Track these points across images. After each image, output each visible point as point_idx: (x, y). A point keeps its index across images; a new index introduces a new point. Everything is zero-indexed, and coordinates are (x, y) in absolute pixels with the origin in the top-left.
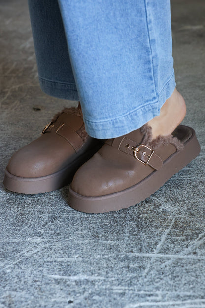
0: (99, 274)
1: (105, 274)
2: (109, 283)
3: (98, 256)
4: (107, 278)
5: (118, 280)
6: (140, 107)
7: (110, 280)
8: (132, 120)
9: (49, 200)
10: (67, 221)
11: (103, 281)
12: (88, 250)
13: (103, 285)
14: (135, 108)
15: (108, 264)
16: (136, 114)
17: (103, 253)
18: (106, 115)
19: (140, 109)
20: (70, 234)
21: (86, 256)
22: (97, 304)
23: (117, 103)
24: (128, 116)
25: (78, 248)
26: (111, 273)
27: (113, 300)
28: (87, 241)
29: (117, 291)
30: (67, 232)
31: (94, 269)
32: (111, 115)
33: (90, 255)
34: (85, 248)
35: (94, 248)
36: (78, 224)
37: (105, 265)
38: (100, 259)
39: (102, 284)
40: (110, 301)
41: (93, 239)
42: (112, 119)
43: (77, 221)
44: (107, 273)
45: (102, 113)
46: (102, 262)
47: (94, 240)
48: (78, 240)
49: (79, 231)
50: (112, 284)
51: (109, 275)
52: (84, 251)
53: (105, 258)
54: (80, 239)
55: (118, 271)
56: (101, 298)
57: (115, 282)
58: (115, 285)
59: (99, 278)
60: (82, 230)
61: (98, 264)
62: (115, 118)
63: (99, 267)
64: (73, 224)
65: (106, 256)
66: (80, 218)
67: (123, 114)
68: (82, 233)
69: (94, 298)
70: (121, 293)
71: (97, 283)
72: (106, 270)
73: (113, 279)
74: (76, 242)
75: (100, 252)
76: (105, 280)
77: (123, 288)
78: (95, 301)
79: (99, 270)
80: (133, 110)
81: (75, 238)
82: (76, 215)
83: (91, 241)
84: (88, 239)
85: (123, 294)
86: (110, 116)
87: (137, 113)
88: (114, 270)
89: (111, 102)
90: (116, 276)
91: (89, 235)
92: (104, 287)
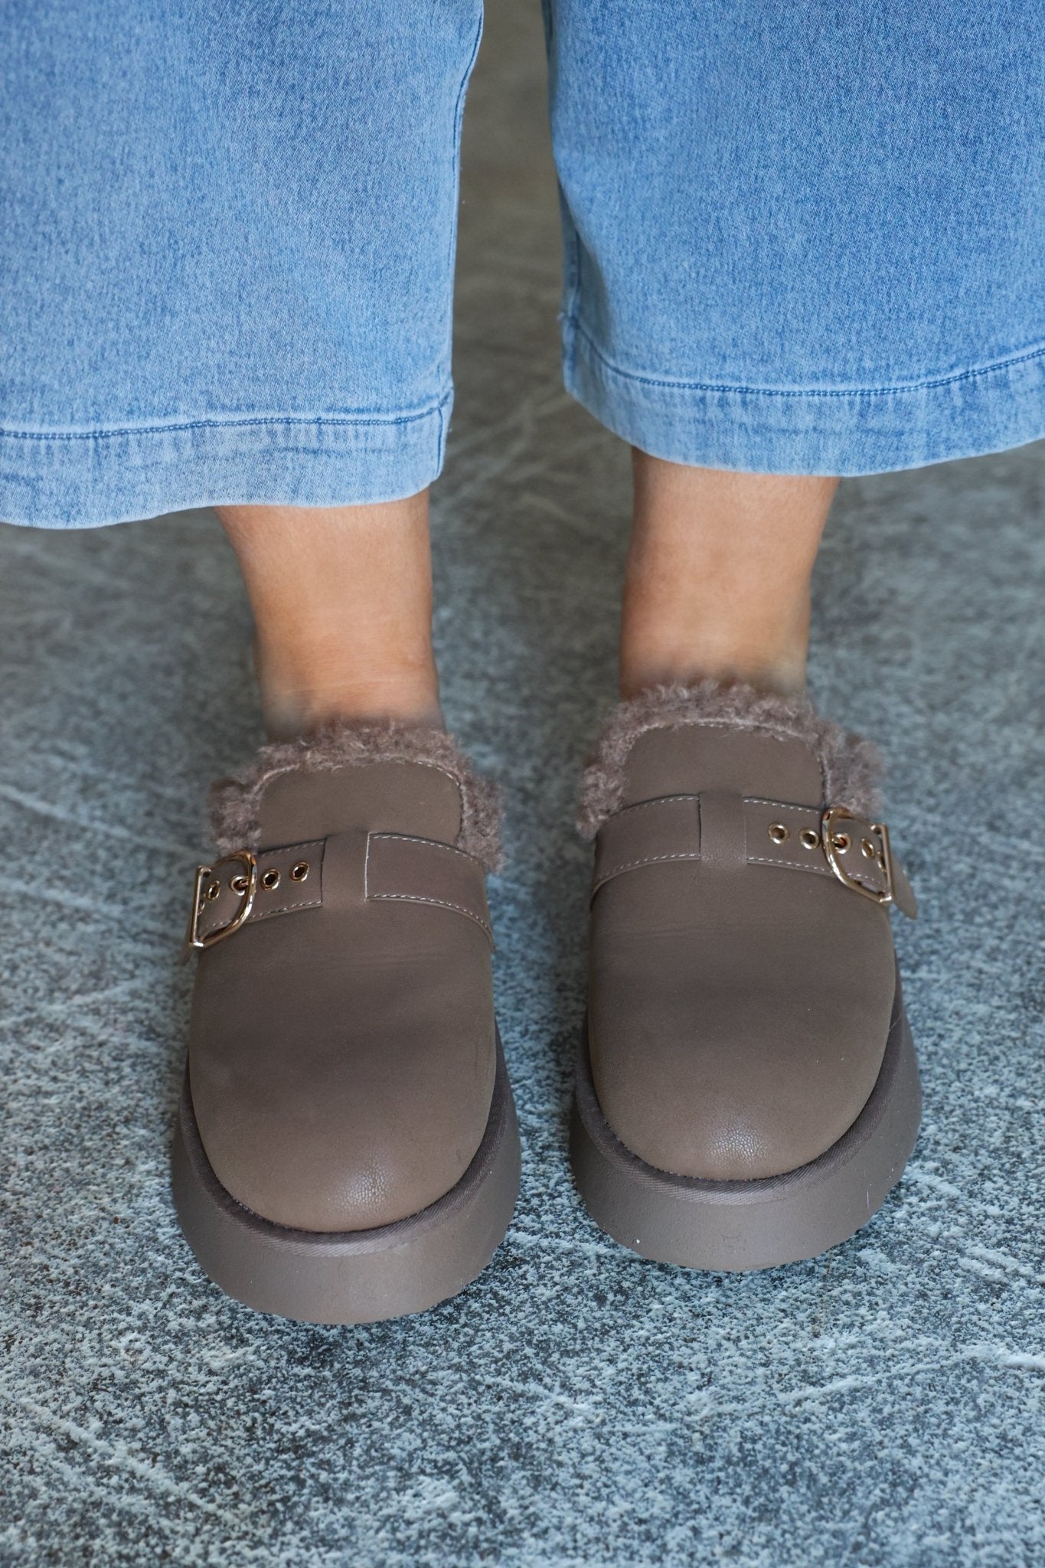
0: (945, 1163)
1: (970, 1173)
2: (962, 1220)
3: (991, 1090)
4: (971, 1194)
5: (1010, 1222)
6: (1034, 349)
7: (978, 1207)
8: (969, 406)
9: (939, 782)
10: (954, 893)
11: (943, 1202)
12: (965, 1049)
13: (935, 1220)
14: (1004, 350)
15: (1008, 1139)
16: (1002, 384)
17: (1021, 1083)
18: (846, 361)
19: (1029, 363)
20: (934, 952)
21: (939, 1070)
22: (863, 1287)
23: (910, 317)
24: (955, 386)
25: (930, 1023)
26: (1001, 1182)
27: (934, 1296)
28: (981, 1009)
29: (976, 1265)
30: (925, 943)
31: (940, 1136)
32: (868, 364)
33: (959, 1074)
34: (958, 1034)
35: (996, 1050)
36: (990, 924)
37: (997, 1140)
38: (990, 1104)
39: (933, 1214)
40: (923, 1295)
41: (1016, 1008)
42: (867, 387)
43: (995, 907)
44: (984, 1175)
45: (828, 351)
46: (992, 1122)
47: (1013, 1016)
48: (949, 991)
49: (979, 955)
50: (975, 1228)
51: (988, 1185)
52: (945, 1044)
53: (1013, 1111)
54: (964, 990)
55: (1033, 1186)
56: (890, 1268)
57: (990, 1227)
58: (985, 1238)
59: (936, 1181)
60: (992, 956)
61: (967, 1122)
62: (879, 386)
63: (964, 1136)
64: (969, 917)
65: (1024, 1103)
66: (1020, 899)
67: (929, 372)
68: (986, 967)
69: (865, 1254)
70: (988, 1284)
71: (914, 1200)
72: (985, 1159)
73: (994, 1210)
74: (937, 996)
75: (1008, 1074)
76: (953, 1201)
77: (1011, 1263)
78: (860, 1271)
79: (956, 1149)
80: (989, 363)
81: (944, 977)
82: (1007, 882)
83: (1002, 1013)
84: (995, 1001)
85: (994, 1290)
86: (861, 372)
87: (1011, 376)
88: (1020, 1175)
89: (880, 307)
90: (1014, 1201)
91: (1008, 984)
92: (934, 1229)
